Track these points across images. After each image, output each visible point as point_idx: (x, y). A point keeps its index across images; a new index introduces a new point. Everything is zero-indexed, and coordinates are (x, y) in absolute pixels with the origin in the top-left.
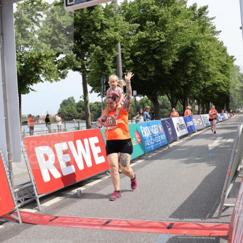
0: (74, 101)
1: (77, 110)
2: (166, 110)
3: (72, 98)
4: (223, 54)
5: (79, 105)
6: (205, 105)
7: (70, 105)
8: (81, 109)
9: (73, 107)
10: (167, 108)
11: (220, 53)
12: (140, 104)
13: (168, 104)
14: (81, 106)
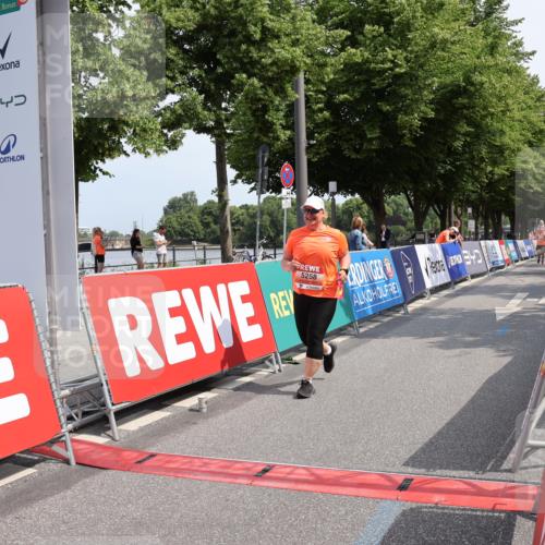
0: (196, 201)
1: (201, 221)
2: (402, 228)
3: (192, 194)
4: (538, 104)
5: (206, 210)
6: (490, 221)
7: (187, 209)
8: (210, 219)
9: (191, 214)
10: (404, 224)
11: (530, 102)
12: (344, 212)
13: (406, 214)
14: (210, 213)
